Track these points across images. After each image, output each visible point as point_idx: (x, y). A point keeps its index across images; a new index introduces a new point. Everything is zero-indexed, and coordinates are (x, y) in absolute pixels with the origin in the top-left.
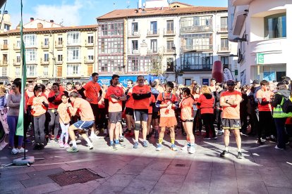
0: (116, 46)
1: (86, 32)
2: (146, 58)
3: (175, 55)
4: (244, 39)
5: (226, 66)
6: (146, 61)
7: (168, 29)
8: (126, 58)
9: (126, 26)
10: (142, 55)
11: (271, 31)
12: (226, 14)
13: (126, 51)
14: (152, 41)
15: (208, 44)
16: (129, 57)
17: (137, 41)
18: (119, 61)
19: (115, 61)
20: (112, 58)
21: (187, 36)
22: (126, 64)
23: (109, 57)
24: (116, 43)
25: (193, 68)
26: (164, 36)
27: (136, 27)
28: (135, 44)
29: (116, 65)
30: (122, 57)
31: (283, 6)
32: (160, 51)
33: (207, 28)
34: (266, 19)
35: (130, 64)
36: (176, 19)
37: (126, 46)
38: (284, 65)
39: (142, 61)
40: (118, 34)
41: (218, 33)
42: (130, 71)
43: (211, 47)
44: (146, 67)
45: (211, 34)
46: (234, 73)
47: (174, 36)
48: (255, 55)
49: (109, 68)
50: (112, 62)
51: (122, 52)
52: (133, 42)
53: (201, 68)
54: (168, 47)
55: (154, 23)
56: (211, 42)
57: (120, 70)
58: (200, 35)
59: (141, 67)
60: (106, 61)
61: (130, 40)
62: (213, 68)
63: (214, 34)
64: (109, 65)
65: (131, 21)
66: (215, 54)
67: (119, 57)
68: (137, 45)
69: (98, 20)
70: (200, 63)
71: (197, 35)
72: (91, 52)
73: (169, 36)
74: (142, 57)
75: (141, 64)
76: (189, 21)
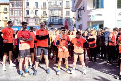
0: (19, 13)
1: (3, 6)
2: (33, 18)
3: (47, 17)
6: (33, 20)
7: (43, 6)
8: (24, 19)
9: (23, 3)
10: (31, 17)
13: (24, 15)
14: (36, 11)
16: (25, 18)
17: (29, 11)
18: (20, 20)
19: (18, 20)
20: (17, 18)
21: (52, 9)
22: (23, 21)
23: (15, 18)
24: (18, 11)
25: (54, 24)
26: (42, 9)
27: (28, 4)
29: (18, 22)
30: (22, 18)
32: (40, 16)
33: (61, 6)
37: (24, 13)
39: (31, 20)
40: (20, 7)
41: (65, 9)
43: (62, 15)
44: (33, 23)
45: (62, 9)
47: (46, 9)
48: (89, 16)
49: (15, 23)
50: (17, 20)
51: (22, 15)
52: (27, 11)
54: (43, 14)
55: (37, 3)
56: (62, 12)
58: (58, 9)
59: (31, 23)
60: (14, 20)
61: (26, 10)
63: (64, 9)
64: (15, 22)
65: (26, 1)
66: (64, 18)
67: (20, 18)
68: (29, 13)
70: (58, 22)
71: (56, 9)
72: (6, 15)
73: (44, 9)
74: (31, 18)
75: (31, 22)
76: (53, 3)
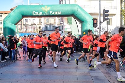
3: (42, 25)
6: (31, 27)
8: (23, 26)
13: (23, 23)
17: (27, 19)
18: (20, 27)
22: (22, 28)
25: (48, 30)
26: (38, 18)
29: (18, 28)
30: (21, 25)
32: (37, 24)
35: (24, 28)
39: (29, 27)
42: (24, 30)
43: (55, 23)
44: (31, 29)
51: (21, 23)
52: (26, 19)
53: (51, 30)
54: (39, 22)
56: (55, 21)
57: (20, 30)
58: (51, 18)
63: (56, 18)
66: (56, 25)
67: (20, 25)
69: (11, 10)
70: (51, 28)
73: (40, 18)
74: (29, 25)
75: (29, 28)
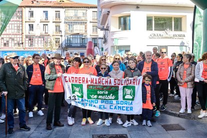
0: (16, 28)
2: (39, 37)
3: (61, 36)
4: (107, 29)
5: (96, 45)
6: (40, 39)
7: (56, 17)
8: (24, 37)
9: (24, 13)
10: (36, 35)
11: (122, 25)
12: (96, 10)
13: (24, 32)
14: (44, 25)
15: (84, 29)
16: (27, 37)
17: (32, 25)
18: (18, 39)
19: (15, 39)
20: (13, 36)
21: (70, 23)
22: (24, 41)
23: (10, 36)
24: (16, 25)
25: (73, 45)
26: (53, 22)
27: (32, 14)
28: (31, 27)
29: (16, 42)
30: (21, 36)
31: (129, 11)
32: (50, 33)
33: (83, 18)
34: (120, 18)
35: (27, 42)
36: (62, 11)
37: (24, 28)
38: (129, 46)
39: (36, 39)
40: (18, 19)
41: (91, 22)
42: (27, 46)
43: (86, 31)
44: (39, 44)
45: (86, 23)
46: (101, 50)
47: (60, 22)
48: (113, 40)
49: (10, 44)
50: (13, 39)
51: (21, 32)
52: (30, 25)
53: (79, 45)
54: (56, 30)
55: (46, 13)
56: (86, 28)
58: (79, 23)
59: (36, 44)
60: (8, 39)
61: (28, 24)
62: (87, 45)
63: (88, 23)
64: (10, 42)
65: (28, 9)
66: (88, 37)
67: (18, 36)
68: (32, 27)
70: (79, 42)
71: (76, 23)
73: (57, 23)
74: (37, 37)
75: (36, 42)
76: (71, 13)
